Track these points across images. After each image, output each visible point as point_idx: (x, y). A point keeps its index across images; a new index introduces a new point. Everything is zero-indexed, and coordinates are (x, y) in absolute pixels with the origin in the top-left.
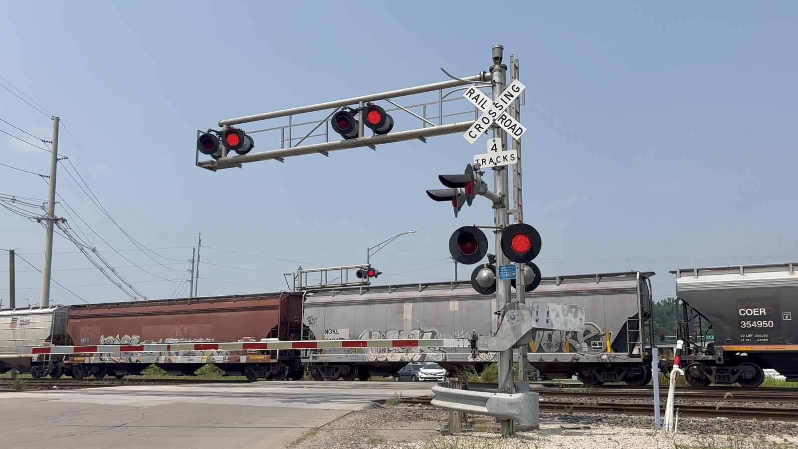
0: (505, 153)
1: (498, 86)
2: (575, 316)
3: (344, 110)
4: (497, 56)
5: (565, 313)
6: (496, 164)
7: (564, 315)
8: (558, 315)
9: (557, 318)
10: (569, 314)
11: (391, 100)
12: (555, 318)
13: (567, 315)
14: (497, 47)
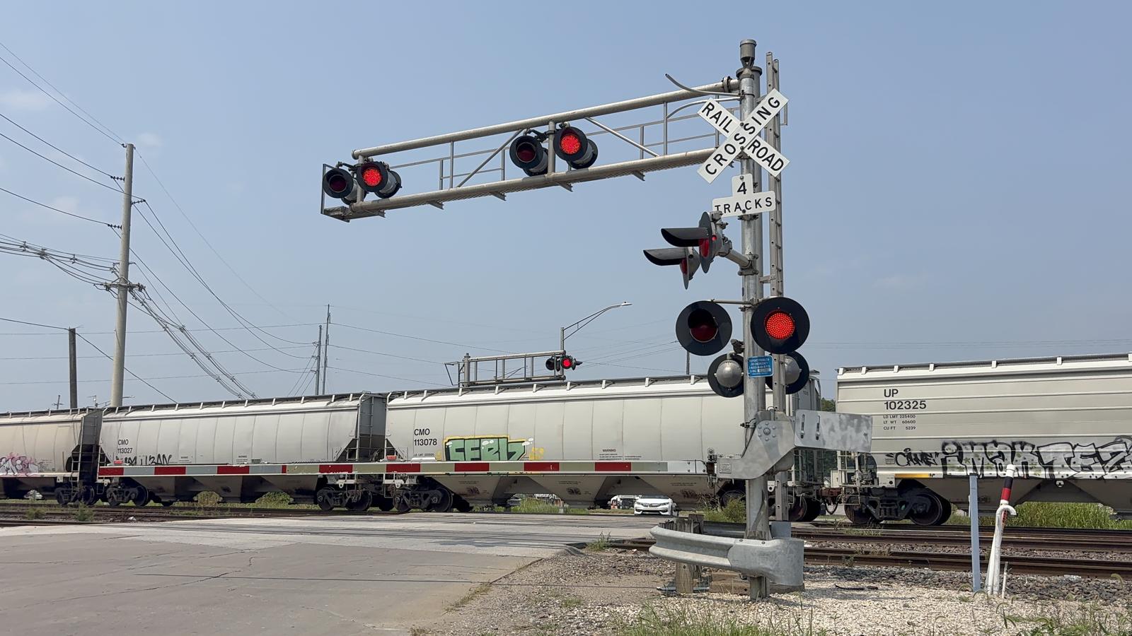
0: (758, 196)
1: (748, 98)
2: (858, 430)
3: (528, 135)
4: (747, 55)
5: (843, 426)
6: (744, 211)
7: (842, 429)
8: (832, 429)
9: (832, 432)
10: (849, 427)
11: (594, 119)
12: (829, 433)
13: (846, 428)
14: (747, 42)
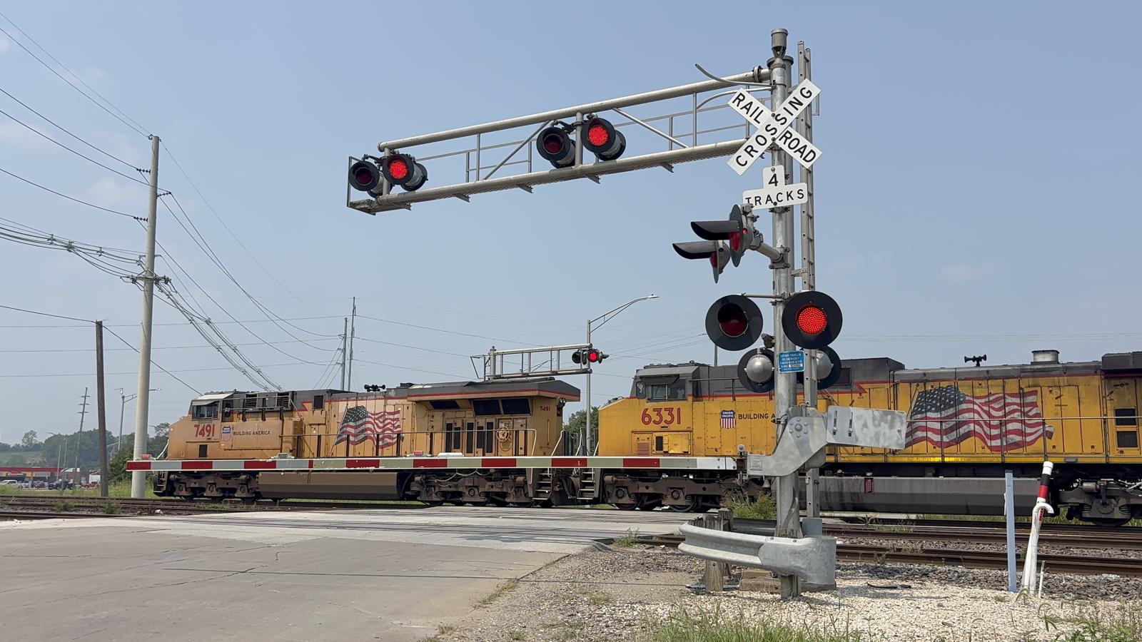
0: (789, 188)
1: (779, 89)
2: (891, 427)
4: (779, 45)
5: (877, 422)
6: (775, 204)
7: (875, 425)
8: (865, 426)
9: (864, 429)
10: (882, 423)
11: (622, 110)
12: (862, 429)
13: (879, 425)
14: (778, 31)
